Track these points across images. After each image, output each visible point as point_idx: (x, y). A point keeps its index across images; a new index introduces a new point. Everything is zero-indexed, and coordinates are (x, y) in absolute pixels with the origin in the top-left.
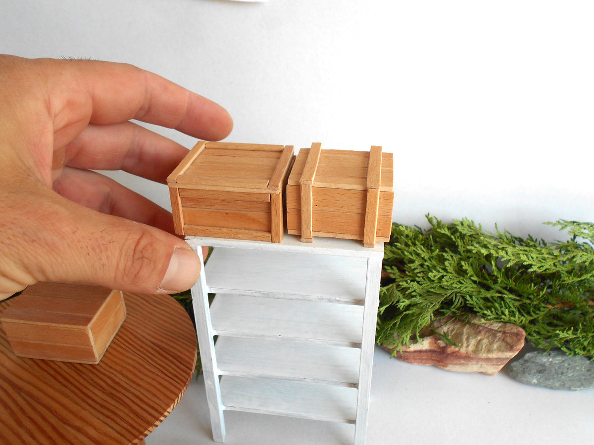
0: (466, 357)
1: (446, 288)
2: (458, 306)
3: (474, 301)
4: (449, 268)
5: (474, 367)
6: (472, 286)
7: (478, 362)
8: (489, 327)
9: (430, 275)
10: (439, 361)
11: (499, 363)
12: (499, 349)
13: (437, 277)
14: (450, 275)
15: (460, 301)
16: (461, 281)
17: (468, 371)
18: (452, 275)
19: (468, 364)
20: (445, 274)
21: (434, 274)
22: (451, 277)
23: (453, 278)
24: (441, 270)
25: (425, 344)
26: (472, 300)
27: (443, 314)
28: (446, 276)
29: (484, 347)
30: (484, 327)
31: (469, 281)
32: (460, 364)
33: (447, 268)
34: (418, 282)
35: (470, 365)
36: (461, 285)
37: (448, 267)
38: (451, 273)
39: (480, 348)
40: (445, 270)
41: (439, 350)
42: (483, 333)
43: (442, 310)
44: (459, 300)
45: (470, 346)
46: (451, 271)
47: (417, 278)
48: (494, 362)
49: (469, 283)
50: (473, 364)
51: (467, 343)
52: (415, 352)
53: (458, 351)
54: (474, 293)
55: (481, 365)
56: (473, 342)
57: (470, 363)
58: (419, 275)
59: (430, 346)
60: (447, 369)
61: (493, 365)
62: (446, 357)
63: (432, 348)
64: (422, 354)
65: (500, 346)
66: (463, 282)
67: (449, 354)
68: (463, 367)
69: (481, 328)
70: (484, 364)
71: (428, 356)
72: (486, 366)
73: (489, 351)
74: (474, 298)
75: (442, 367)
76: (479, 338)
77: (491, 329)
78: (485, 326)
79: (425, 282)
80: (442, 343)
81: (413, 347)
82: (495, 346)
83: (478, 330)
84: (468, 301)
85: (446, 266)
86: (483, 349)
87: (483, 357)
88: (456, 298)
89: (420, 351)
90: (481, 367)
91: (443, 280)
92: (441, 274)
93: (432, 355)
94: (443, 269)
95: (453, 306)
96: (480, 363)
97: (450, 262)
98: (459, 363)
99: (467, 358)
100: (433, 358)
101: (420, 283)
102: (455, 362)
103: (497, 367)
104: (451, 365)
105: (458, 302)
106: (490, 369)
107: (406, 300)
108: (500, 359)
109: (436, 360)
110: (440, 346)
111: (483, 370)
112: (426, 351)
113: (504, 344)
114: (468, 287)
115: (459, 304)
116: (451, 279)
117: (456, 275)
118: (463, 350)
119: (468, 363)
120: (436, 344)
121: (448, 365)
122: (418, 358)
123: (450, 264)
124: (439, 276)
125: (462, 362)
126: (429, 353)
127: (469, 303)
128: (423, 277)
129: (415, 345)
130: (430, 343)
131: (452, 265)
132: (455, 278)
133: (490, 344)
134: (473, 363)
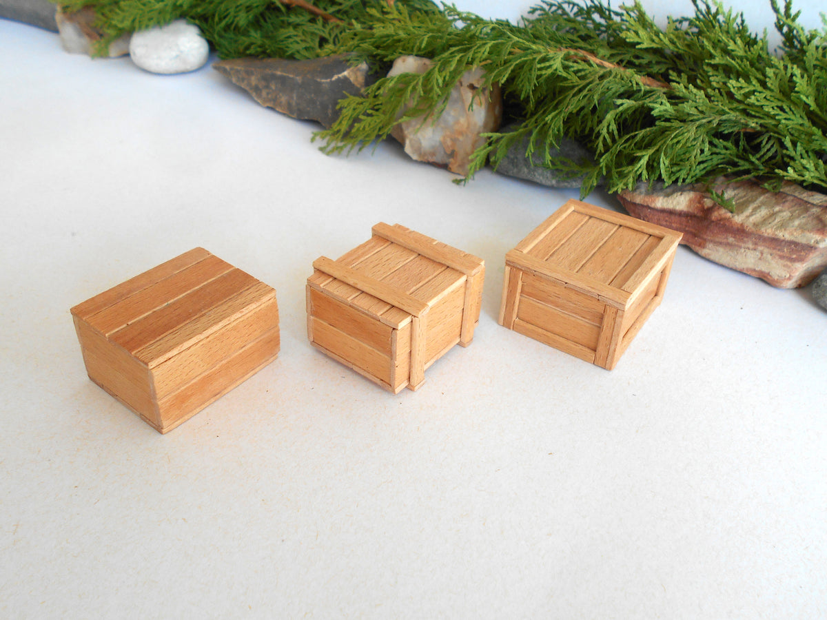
0: (738, 230)
1: (753, 113)
2: (766, 157)
3: (798, 153)
4: (771, 82)
5: (749, 258)
6: (801, 121)
7: (756, 244)
8: (805, 199)
9: (732, 83)
10: (695, 235)
11: (794, 256)
12: (802, 228)
13: (742, 92)
14: (768, 93)
15: (773, 150)
16: (785, 107)
17: (739, 265)
18: (772, 94)
19: (740, 247)
20: (760, 88)
21: (739, 85)
22: (768, 98)
23: (772, 99)
24: (754, 82)
25: (681, 202)
26: (795, 150)
27: (735, 165)
28: (760, 92)
29: (776, 221)
30: (795, 197)
31: (800, 112)
32: (728, 244)
33: (767, 80)
34: (708, 96)
35: (743, 250)
36: (781, 113)
37: (769, 78)
38: (772, 90)
39: (770, 221)
40: (763, 84)
41: (700, 214)
42: (787, 204)
43: (736, 160)
44: (772, 146)
45: (753, 217)
46: (772, 87)
47: (709, 90)
48: (785, 250)
49: (798, 116)
50: (749, 249)
51: (752, 212)
52: (663, 211)
53: (730, 218)
54: (803, 136)
55: (762, 254)
56: (764, 212)
57: (743, 245)
58: (714, 84)
59: (689, 206)
60: (704, 252)
61: (782, 257)
62: (707, 227)
63: (691, 210)
64: (673, 217)
65: (806, 224)
66: (787, 110)
67: (713, 222)
68: (731, 253)
69: (790, 198)
70: (766, 250)
71: (680, 224)
72: (769, 256)
73: (783, 226)
74: (799, 148)
75: (697, 249)
76: (777, 209)
77: (806, 202)
78: (799, 197)
79: (721, 98)
80: (708, 203)
81: (660, 202)
82: (797, 223)
83: (784, 200)
84: (787, 149)
85: (765, 76)
86: (773, 224)
87: (766, 235)
88: (767, 142)
89: (671, 212)
90: (760, 259)
91: (753, 97)
92: (752, 88)
93: (688, 222)
94: (759, 81)
95: (758, 156)
96: (760, 248)
97: (777, 71)
98: (725, 241)
99: (741, 232)
100: (687, 229)
101: (712, 99)
102: (720, 238)
103: (789, 263)
104: (710, 245)
105: (768, 150)
106: (776, 268)
107: (668, 104)
108: (796, 244)
109: (691, 233)
110: (703, 207)
111: (763, 267)
112: (680, 214)
113: (815, 222)
114: (793, 120)
115: (770, 154)
116: (768, 100)
117: (779, 96)
118: (738, 219)
119: (741, 244)
120: (699, 203)
121: (707, 244)
122: (665, 223)
123: (776, 75)
124: (747, 90)
125: (731, 240)
126: (684, 219)
127: (788, 153)
128: (719, 89)
129: (666, 198)
130: (690, 201)
131: (779, 76)
132: (776, 101)
133: (790, 219)
134: (747, 246)
